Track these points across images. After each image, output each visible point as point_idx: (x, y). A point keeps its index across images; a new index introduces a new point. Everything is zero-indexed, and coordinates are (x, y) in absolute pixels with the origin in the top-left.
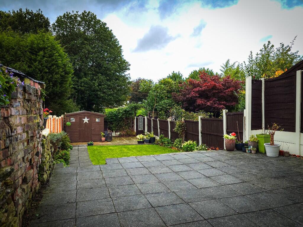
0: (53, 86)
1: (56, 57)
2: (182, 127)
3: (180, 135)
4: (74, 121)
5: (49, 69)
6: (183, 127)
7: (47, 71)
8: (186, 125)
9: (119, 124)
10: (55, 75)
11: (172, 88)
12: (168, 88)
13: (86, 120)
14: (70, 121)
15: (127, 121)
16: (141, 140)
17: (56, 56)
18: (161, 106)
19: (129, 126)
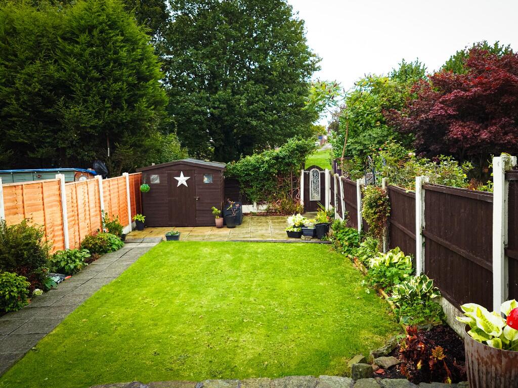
0: (114, 108)
1: (118, 44)
2: (377, 206)
3: (373, 230)
4: (158, 181)
5: (101, 72)
6: (382, 205)
7: (97, 75)
8: (389, 200)
9: (263, 186)
10: (112, 83)
11: (393, 98)
12: (385, 99)
13: (182, 180)
14: (148, 182)
15: (284, 180)
16: (295, 230)
17: (117, 41)
18: (360, 143)
19: (288, 192)
